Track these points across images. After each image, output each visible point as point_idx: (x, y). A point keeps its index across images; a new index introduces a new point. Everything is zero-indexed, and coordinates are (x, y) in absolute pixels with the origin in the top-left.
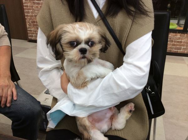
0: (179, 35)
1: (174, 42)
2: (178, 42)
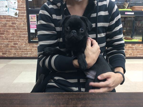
0: (141, 45)
1: (138, 50)
2: (141, 50)
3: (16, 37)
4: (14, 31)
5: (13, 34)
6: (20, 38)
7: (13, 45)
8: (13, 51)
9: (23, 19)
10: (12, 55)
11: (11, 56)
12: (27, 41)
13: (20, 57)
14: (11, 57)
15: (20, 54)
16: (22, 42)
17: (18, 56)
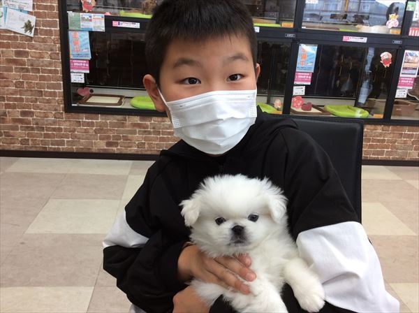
0: (379, 129)
1: (372, 142)
2: (379, 141)
3: (29, 93)
4: (23, 77)
5: (19, 84)
6: (42, 96)
7: (20, 117)
8: (20, 133)
9: (50, 43)
10: (17, 146)
11: (13, 147)
12: (62, 106)
13: (41, 150)
14: (12, 149)
15: (38, 142)
16: (46, 110)
17: (34, 149)
